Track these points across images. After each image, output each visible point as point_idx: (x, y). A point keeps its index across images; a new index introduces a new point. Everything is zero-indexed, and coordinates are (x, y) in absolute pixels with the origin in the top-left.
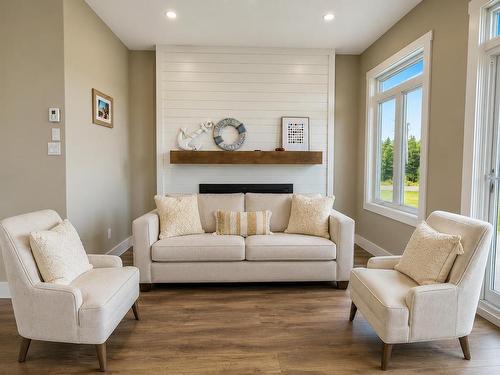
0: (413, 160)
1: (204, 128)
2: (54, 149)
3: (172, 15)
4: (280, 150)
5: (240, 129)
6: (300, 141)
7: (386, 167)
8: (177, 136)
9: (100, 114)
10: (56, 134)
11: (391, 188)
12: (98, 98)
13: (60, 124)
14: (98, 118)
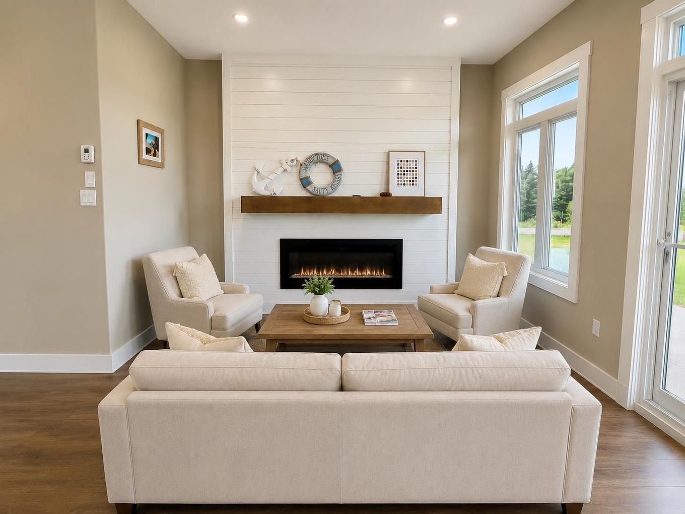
0: (563, 193)
1: (285, 166)
2: (88, 198)
3: (242, 18)
4: (386, 195)
5: (336, 168)
6: (413, 182)
7: (527, 202)
8: (251, 177)
9: (148, 151)
10: (90, 178)
11: (533, 231)
12: (145, 131)
13: (95, 166)
14: (145, 156)
